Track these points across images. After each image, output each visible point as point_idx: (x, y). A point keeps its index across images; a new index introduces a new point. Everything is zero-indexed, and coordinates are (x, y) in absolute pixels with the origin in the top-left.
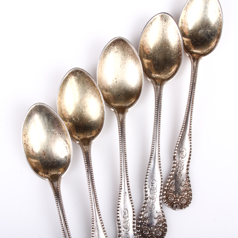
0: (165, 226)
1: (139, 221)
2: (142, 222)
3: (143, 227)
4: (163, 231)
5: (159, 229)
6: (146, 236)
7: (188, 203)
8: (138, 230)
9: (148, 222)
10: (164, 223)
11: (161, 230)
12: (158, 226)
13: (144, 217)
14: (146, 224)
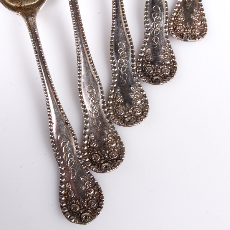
0: (174, 63)
1: (140, 59)
2: (144, 59)
3: (145, 65)
4: (172, 69)
5: (166, 66)
6: (150, 75)
7: (203, 34)
8: (139, 70)
9: (151, 59)
10: (173, 61)
11: (168, 68)
12: (164, 63)
13: (146, 53)
14: (149, 62)
